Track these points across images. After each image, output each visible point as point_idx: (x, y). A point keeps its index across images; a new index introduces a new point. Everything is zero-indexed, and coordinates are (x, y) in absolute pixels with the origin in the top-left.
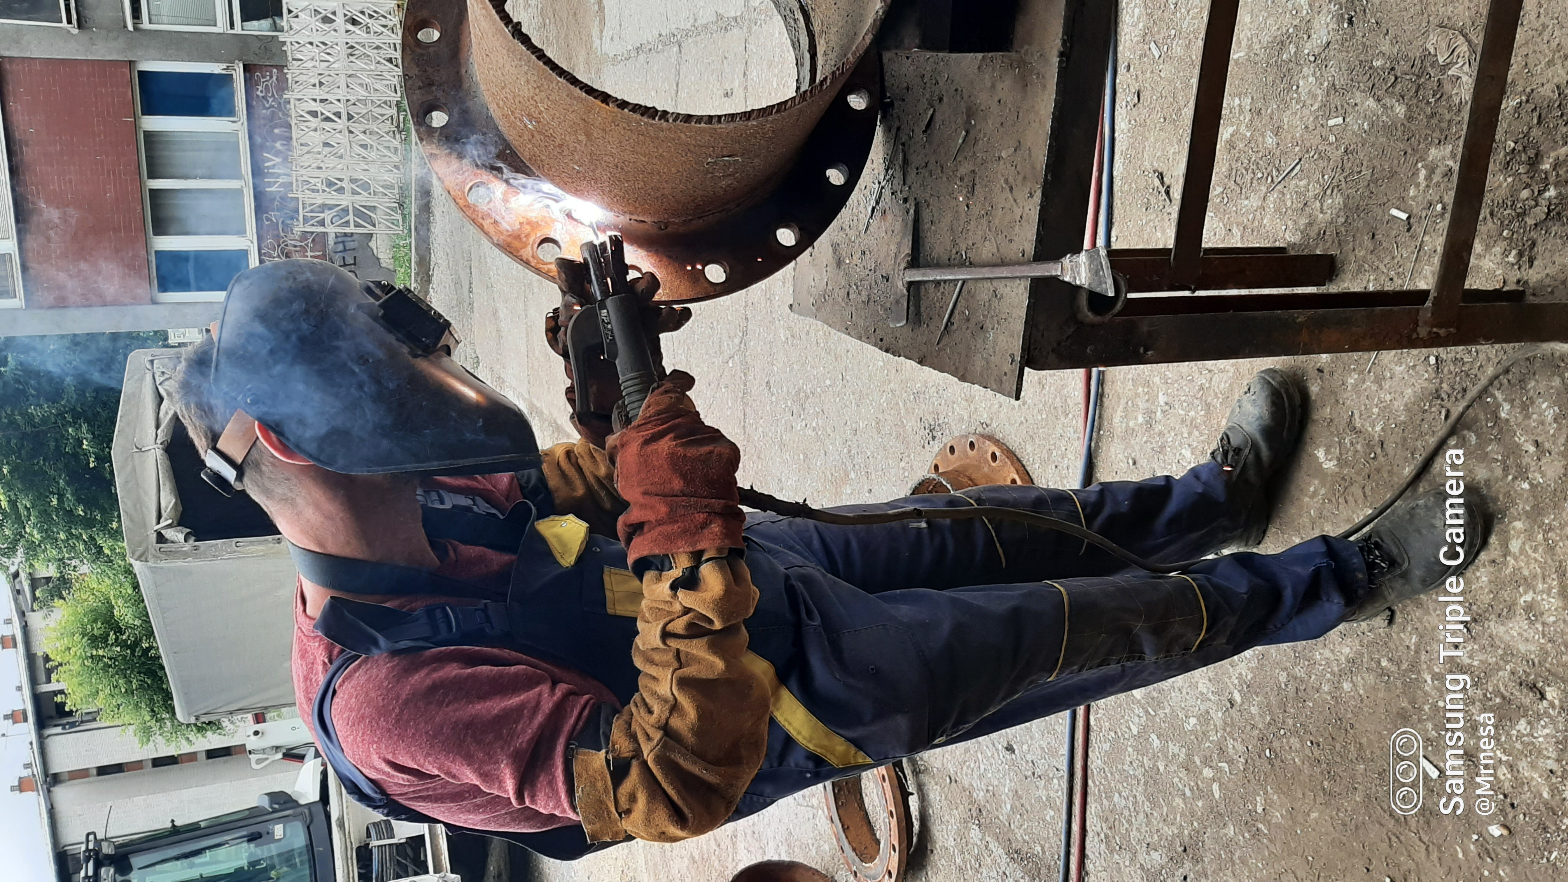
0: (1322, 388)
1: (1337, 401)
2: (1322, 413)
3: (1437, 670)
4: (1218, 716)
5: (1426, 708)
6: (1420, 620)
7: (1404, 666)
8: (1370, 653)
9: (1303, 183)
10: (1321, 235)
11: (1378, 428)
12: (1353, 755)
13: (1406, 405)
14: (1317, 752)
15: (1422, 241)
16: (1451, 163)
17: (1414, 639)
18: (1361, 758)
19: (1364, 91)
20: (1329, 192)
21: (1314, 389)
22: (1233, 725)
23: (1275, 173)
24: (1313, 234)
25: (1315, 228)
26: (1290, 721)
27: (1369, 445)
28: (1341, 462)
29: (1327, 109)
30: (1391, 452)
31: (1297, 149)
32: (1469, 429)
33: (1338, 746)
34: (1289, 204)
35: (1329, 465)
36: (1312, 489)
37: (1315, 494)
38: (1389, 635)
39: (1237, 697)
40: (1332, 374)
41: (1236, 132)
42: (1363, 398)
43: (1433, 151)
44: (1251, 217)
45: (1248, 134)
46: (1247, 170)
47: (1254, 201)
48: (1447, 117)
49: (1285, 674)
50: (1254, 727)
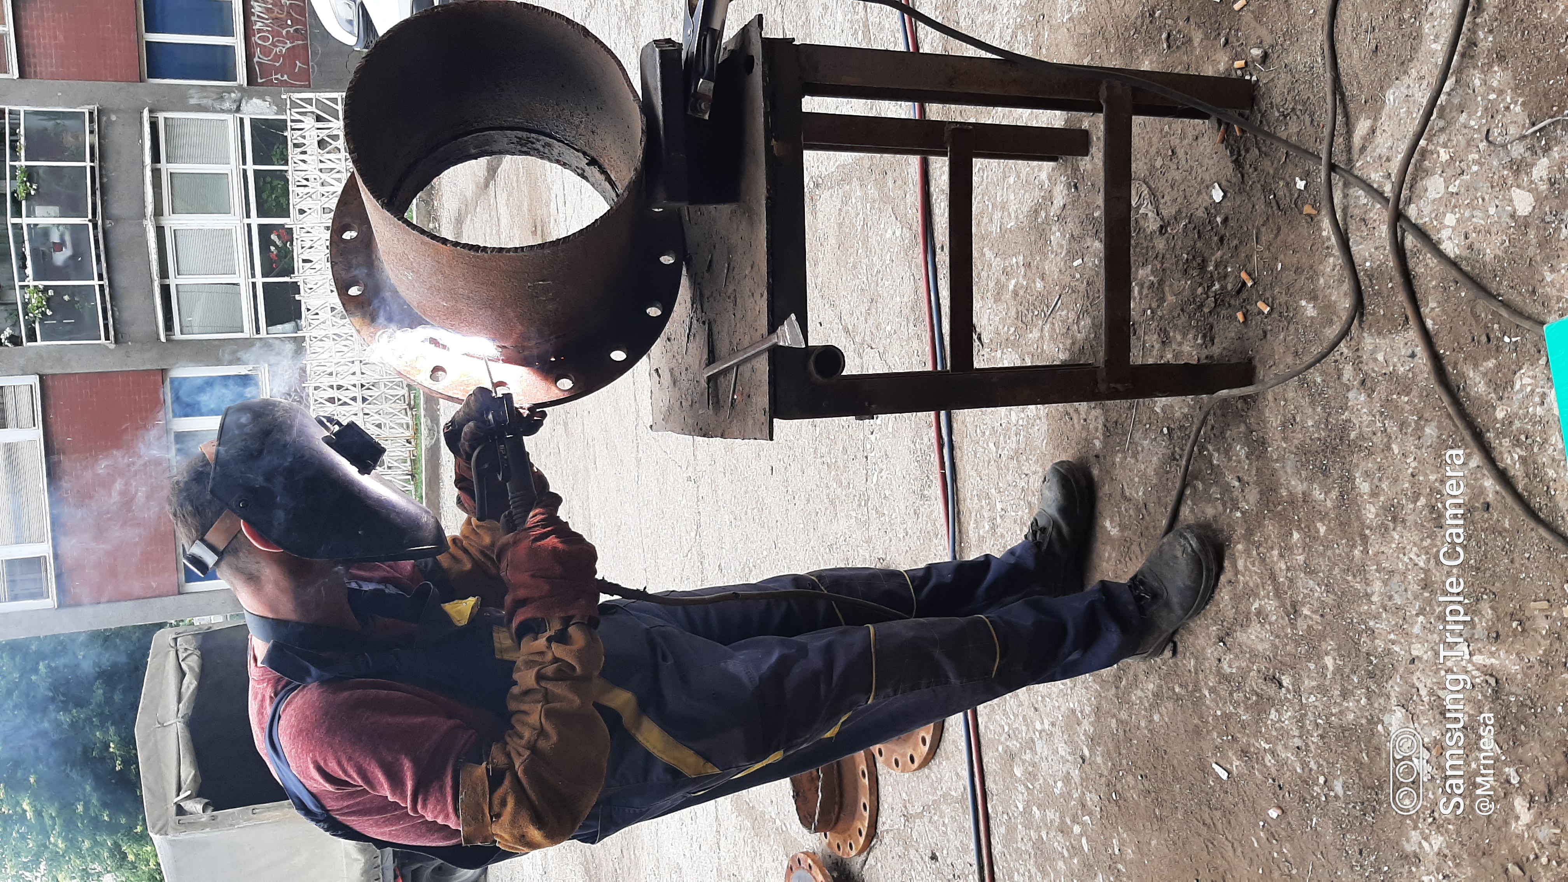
0: (1101, 470)
1: (1112, 478)
2: (1105, 489)
3: (1211, 684)
4: (1076, 773)
5: (1210, 719)
6: (1193, 645)
7: (1190, 689)
8: (1166, 683)
9: (1064, 313)
10: (1082, 350)
11: (1140, 494)
12: (1170, 779)
13: (1155, 470)
14: (1146, 784)
15: (1144, 341)
16: (1152, 278)
17: (1192, 662)
18: (1177, 779)
19: (1091, 237)
20: (1081, 316)
21: (1095, 472)
22: (1087, 779)
23: (1045, 309)
24: (1076, 350)
25: (1077, 346)
26: (1124, 762)
27: (1138, 510)
28: (1123, 527)
29: (1072, 255)
30: (1152, 511)
31: (1057, 288)
32: (1197, 479)
33: (1159, 773)
34: (1058, 331)
35: (1114, 532)
36: (1107, 555)
37: (1109, 558)
38: (1176, 664)
39: (1086, 752)
40: (1105, 458)
41: (1017, 283)
42: (1127, 471)
43: (1140, 272)
44: (1035, 346)
45: (1025, 283)
46: (1028, 310)
47: (1036, 334)
48: (1145, 245)
49: (1114, 721)
50: (1101, 776)
